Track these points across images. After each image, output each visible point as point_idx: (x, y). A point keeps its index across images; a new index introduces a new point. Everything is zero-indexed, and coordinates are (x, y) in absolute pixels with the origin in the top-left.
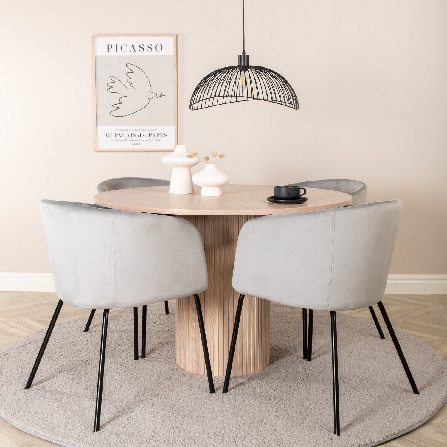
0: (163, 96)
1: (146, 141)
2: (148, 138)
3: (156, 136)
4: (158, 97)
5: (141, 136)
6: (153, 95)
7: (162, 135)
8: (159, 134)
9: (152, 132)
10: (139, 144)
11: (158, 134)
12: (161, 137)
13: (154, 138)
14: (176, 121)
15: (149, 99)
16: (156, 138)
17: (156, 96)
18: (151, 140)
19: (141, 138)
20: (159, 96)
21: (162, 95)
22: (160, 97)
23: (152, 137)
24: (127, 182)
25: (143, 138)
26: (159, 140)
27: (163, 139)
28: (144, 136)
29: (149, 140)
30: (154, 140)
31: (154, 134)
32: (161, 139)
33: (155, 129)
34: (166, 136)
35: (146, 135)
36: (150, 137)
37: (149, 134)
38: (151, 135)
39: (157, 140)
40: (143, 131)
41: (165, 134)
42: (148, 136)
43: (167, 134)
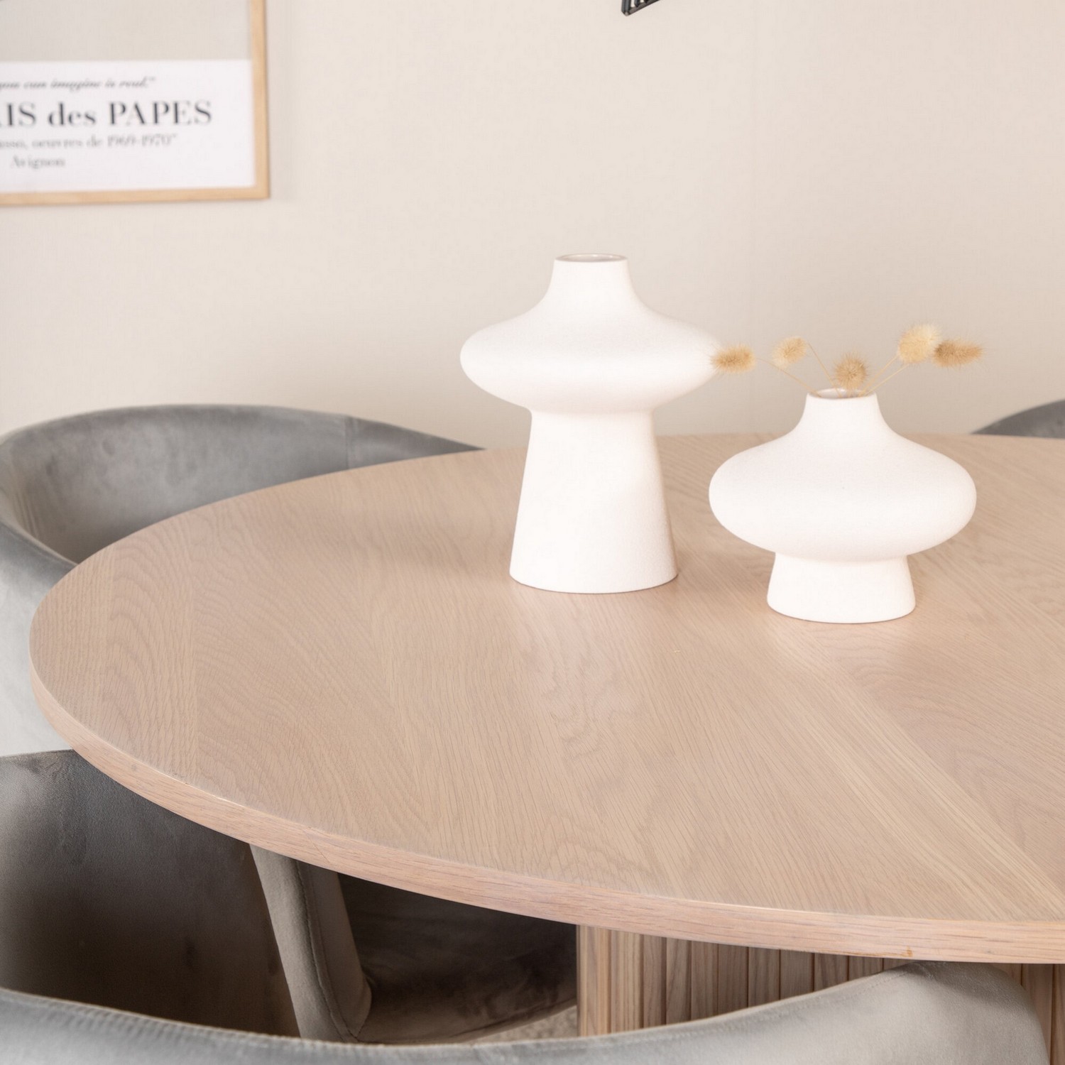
1: (95, 143)
2: (103, 128)
3: (148, 114)
5: (63, 117)
7: (181, 108)
8: (167, 109)
9: (128, 97)
10: (58, 163)
11: (161, 109)
12: (176, 121)
13: (137, 130)
14: (261, 32)
16: (150, 128)
18: (120, 141)
19: (67, 132)
23: (128, 123)
24: (104, 443)
25: (79, 130)
26: (166, 140)
27: (188, 133)
28: (83, 119)
29: (111, 139)
30: (139, 137)
31: (137, 107)
32: (175, 136)
33: (145, 79)
34: (203, 118)
35: (91, 115)
36: (113, 121)
37: (112, 106)
38: (118, 109)
39: (156, 140)
40: (78, 86)
41: (202, 107)
42: (103, 115)
43: (208, 104)
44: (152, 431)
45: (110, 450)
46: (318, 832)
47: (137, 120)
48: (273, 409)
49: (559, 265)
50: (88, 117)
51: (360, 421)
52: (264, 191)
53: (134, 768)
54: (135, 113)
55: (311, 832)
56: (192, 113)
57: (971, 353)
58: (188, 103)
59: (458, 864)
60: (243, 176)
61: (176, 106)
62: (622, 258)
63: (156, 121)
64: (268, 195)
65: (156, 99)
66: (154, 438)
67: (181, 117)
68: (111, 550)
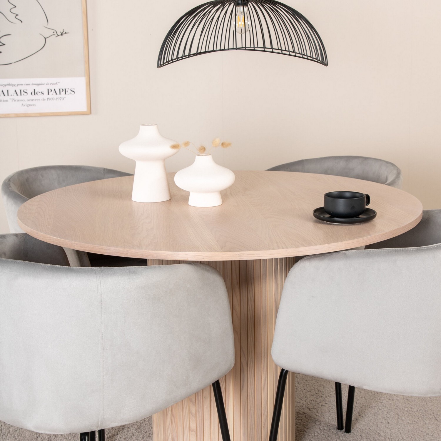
0: (66, 33)
1: (43, 100)
2: (46, 96)
3: (58, 92)
4: (58, 35)
5: (35, 93)
6: (51, 32)
7: (66, 91)
9: (52, 87)
10: (34, 105)
11: (61, 90)
12: (65, 94)
13: (55, 96)
14: (88, 70)
15: (45, 38)
16: (58, 96)
17: (55, 33)
18: (50, 99)
19: (36, 97)
20: (60, 34)
21: (64, 33)
22: (62, 34)
23: (52, 95)
24: (41, 174)
25: (39, 96)
26: (63, 99)
27: (69, 97)
28: (40, 93)
29: (48, 99)
30: (55, 98)
31: (55, 90)
32: (65, 98)
33: (57, 83)
34: (73, 93)
35: (42, 92)
36: (48, 94)
37: (48, 90)
38: (50, 91)
39: (60, 99)
40: (39, 85)
41: (72, 90)
42: (46, 93)
43: (74, 89)
44: (53, 172)
45: (42, 176)
46: (73, 242)
47: (55, 94)
48: (85, 166)
49: (141, 127)
50: (41, 93)
51: (107, 169)
52: (90, 112)
53: (37, 233)
54: (54, 92)
55: (72, 242)
56: (70, 91)
57: (229, 144)
58: (69, 89)
59: (100, 246)
60: (84, 108)
61: (65, 89)
62: (156, 125)
63: (60, 94)
64: (91, 113)
65: (60, 88)
66: (54, 173)
67: (67, 92)
68: (39, 196)
